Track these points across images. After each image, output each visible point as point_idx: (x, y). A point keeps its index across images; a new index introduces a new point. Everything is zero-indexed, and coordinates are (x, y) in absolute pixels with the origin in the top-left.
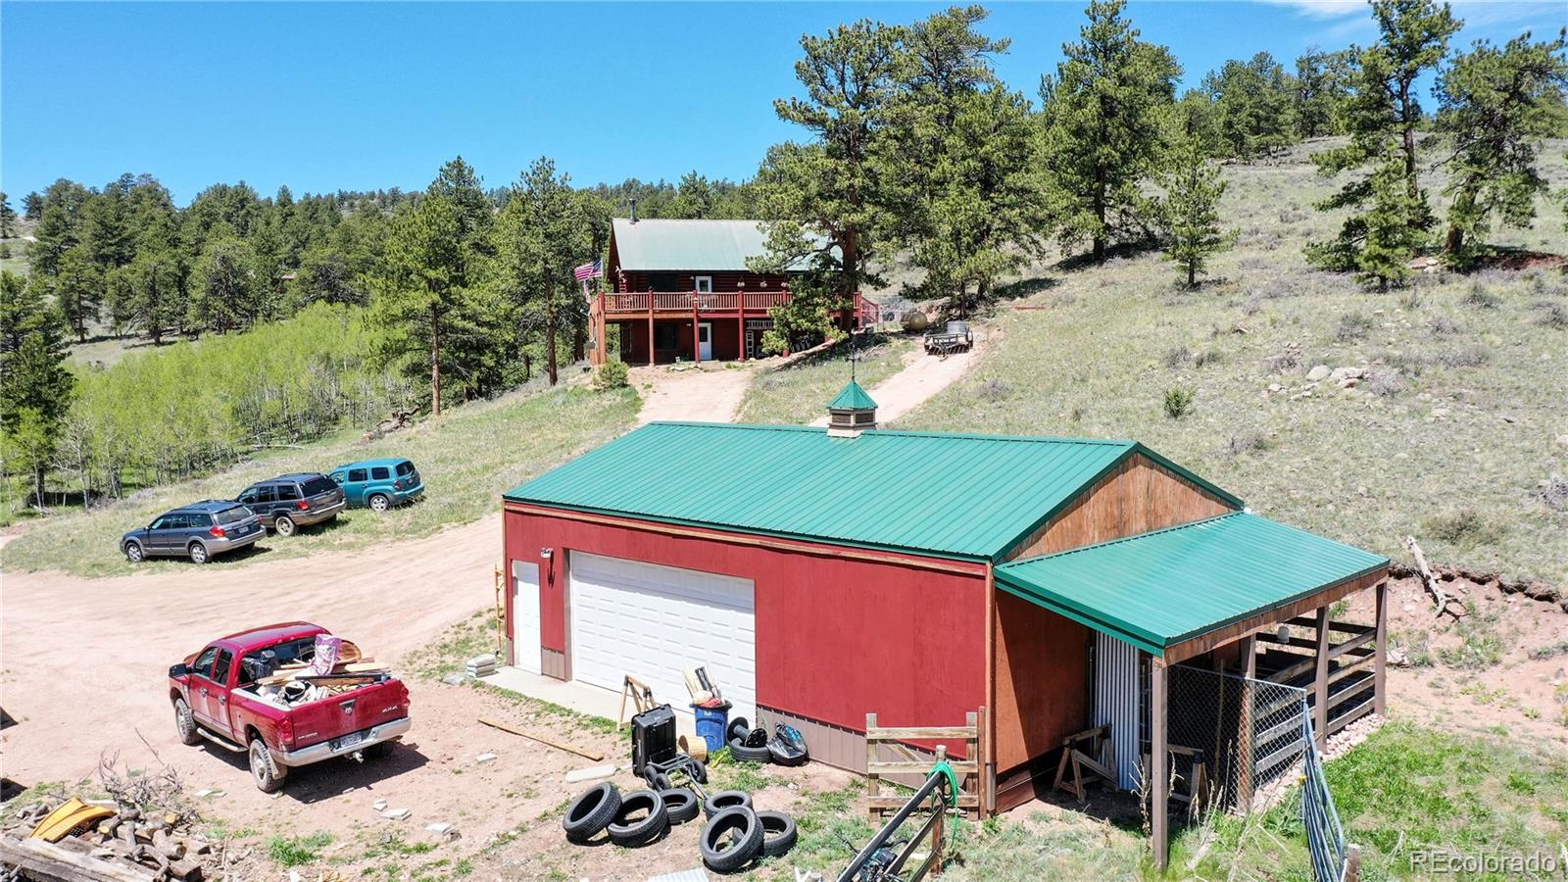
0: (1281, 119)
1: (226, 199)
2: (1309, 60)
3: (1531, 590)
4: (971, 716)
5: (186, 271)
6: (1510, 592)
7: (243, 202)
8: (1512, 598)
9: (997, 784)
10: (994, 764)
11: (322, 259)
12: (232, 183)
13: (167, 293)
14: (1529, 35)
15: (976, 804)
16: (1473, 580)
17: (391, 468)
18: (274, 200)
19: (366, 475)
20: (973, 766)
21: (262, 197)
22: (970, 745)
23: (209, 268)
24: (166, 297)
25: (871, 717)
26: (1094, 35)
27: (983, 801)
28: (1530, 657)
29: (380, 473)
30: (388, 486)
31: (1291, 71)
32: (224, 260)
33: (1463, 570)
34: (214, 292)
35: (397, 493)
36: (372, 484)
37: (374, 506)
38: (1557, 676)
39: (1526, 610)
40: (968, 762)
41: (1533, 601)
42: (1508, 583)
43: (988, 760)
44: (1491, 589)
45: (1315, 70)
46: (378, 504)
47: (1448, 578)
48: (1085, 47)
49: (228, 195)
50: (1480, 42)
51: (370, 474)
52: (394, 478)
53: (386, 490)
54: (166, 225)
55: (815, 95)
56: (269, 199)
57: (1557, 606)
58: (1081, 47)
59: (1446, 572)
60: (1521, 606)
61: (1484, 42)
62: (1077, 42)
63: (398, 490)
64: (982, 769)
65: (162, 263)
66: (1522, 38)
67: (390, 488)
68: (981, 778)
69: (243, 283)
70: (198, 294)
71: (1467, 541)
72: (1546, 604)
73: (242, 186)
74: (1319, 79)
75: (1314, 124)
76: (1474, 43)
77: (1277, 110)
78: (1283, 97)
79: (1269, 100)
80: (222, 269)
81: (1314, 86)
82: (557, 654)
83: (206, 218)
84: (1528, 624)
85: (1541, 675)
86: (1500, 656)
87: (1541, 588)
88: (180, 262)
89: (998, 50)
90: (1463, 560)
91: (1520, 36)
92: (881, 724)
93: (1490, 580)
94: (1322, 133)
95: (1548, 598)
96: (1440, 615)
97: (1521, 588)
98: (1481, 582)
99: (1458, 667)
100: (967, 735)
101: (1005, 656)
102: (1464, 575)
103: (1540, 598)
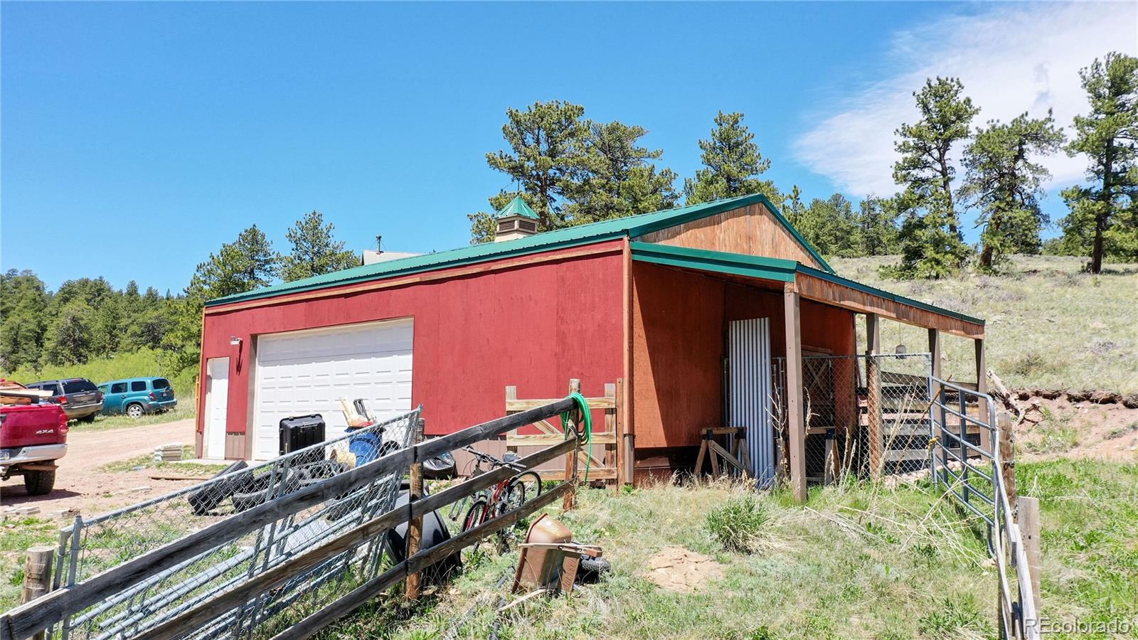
0: (852, 238)
1: (87, 289)
2: (869, 202)
3: (1095, 396)
4: (609, 388)
5: (44, 329)
6: (1078, 400)
7: (100, 291)
8: (1081, 405)
9: (636, 458)
10: (632, 435)
11: (150, 319)
12: (93, 277)
13: (26, 344)
14: (1027, 114)
15: (614, 476)
16: (1046, 397)
17: (149, 382)
18: (125, 291)
19: (126, 387)
20: (611, 437)
21: (116, 289)
22: (608, 417)
23: (61, 324)
24: (25, 347)
25: (511, 390)
26: (721, 135)
27: (621, 473)
28: (1105, 438)
29: (139, 386)
30: (145, 396)
31: (856, 209)
32: (74, 320)
33: (1035, 390)
34: (63, 343)
35: (151, 403)
36: (130, 395)
37: (131, 413)
38: (1132, 445)
39: (1093, 411)
40: (606, 433)
41: (1098, 405)
42: (1075, 393)
43: (626, 431)
44: (1062, 401)
45: (873, 209)
46: (134, 411)
47: (1024, 397)
48: (715, 143)
49: (89, 286)
50: (992, 121)
51: (129, 386)
52: (150, 390)
53: (141, 400)
54: (34, 300)
55: (516, 149)
56: (121, 291)
57: (1120, 405)
58: (712, 143)
59: (1021, 392)
60: (1089, 408)
61: (995, 122)
62: (709, 140)
63: (152, 400)
64: (620, 440)
65: (25, 321)
66: (1022, 116)
67: (146, 398)
68: (620, 449)
69: (86, 336)
70: (49, 345)
71: (1035, 373)
72: (1110, 405)
73: (101, 280)
74: (876, 215)
75: (874, 246)
76: (988, 122)
77: (848, 233)
78: (852, 224)
79: (843, 226)
80: (71, 325)
81: (873, 220)
82: (240, 436)
83: (67, 295)
84: (1099, 418)
85: (1118, 446)
86: (1079, 439)
87: (1104, 394)
88: (40, 322)
89: (654, 157)
90: (1036, 383)
91: (1021, 114)
92: (520, 396)
93: (1060, 395)
94: (879, 253)
95: (1111, 400)
96: (1022, 422)
97: (1087, 397)
98: (1052, 397)
99: (1044, 452)
100: (605, 406)
101: (642, 333)
102: (1037, 394)
103: (1104, 402)
